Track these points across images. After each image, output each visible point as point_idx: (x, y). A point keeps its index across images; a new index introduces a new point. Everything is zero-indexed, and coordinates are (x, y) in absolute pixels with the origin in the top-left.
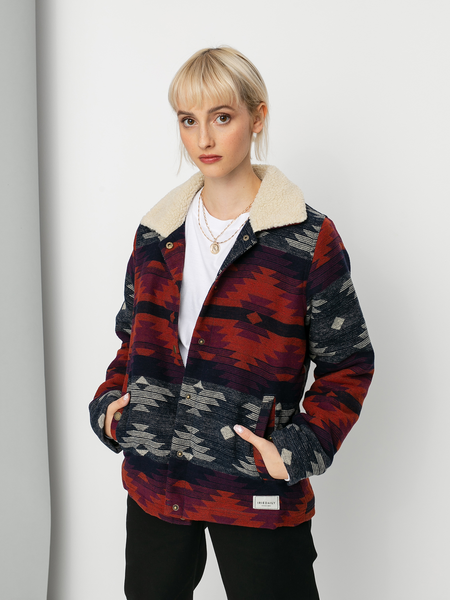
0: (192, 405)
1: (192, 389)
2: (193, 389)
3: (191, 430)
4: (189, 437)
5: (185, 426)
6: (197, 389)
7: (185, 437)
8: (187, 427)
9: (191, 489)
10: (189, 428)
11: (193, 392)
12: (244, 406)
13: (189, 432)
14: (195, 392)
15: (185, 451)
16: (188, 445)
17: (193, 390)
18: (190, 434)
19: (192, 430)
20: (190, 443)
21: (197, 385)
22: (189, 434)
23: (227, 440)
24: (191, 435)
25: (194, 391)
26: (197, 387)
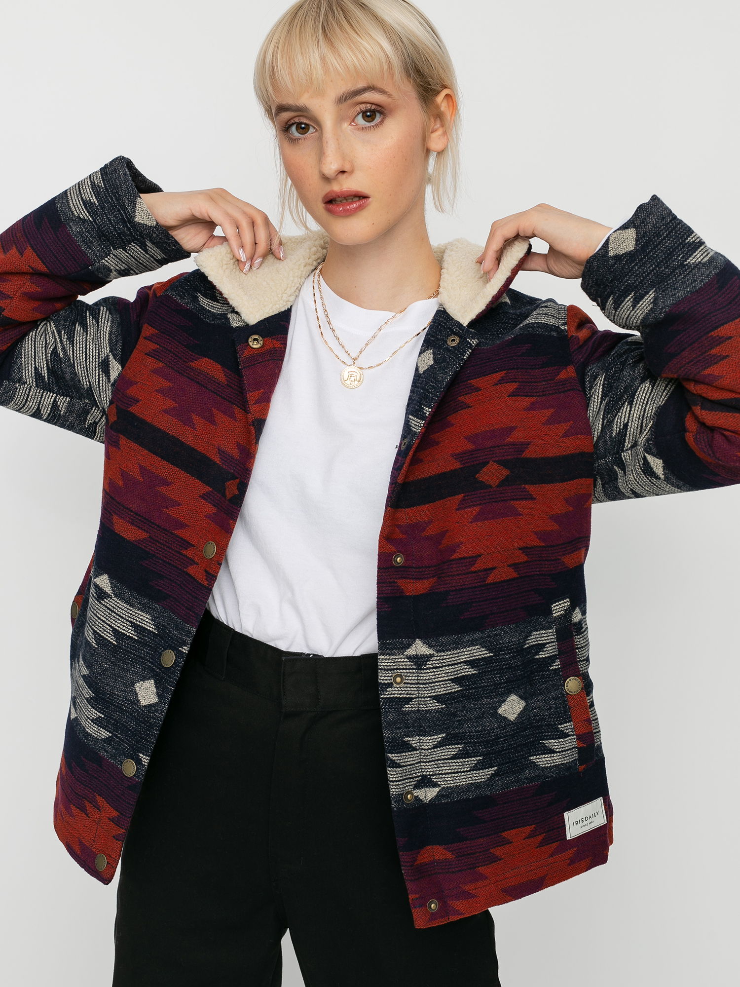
0: (413, 694)
1: (403, 662)
2: (406, 660)
3: (419, 744)
4: (417, 758)
5: (406, 739)
6: (414, 658)
7: (410, 761)
8: (410, 741)
9: (449, 856)
10: (414, 741)
11: (408, 667)
12: (528, 643)
13: (415, 749)
14: (412, 665)
15: (418, 786)
16: (419, 772)
17: (406, 662)
18: (418, 752)
19: (419, 742)
20: (421, 768)
21: (411, 651)
22: (415, 752)
23: (516, 719)
24: (420, 752)
25: (408, 663)
26: (413, 655)
